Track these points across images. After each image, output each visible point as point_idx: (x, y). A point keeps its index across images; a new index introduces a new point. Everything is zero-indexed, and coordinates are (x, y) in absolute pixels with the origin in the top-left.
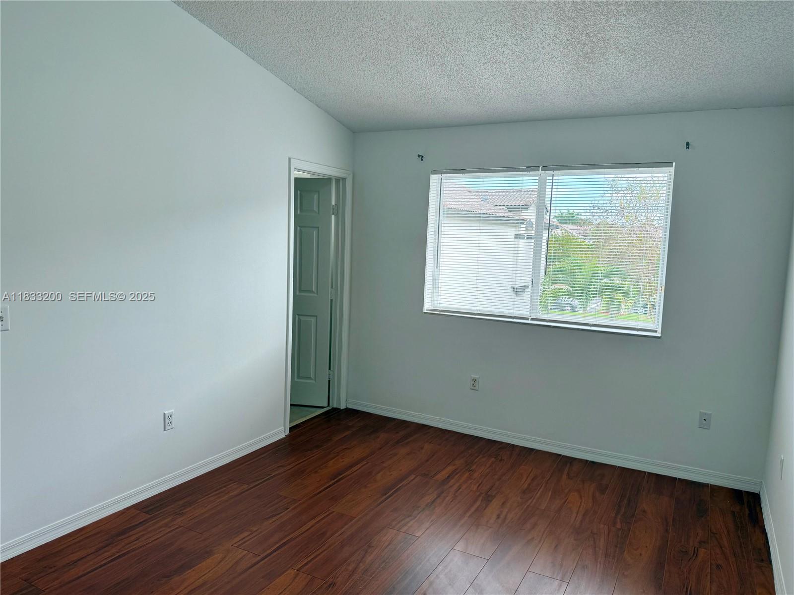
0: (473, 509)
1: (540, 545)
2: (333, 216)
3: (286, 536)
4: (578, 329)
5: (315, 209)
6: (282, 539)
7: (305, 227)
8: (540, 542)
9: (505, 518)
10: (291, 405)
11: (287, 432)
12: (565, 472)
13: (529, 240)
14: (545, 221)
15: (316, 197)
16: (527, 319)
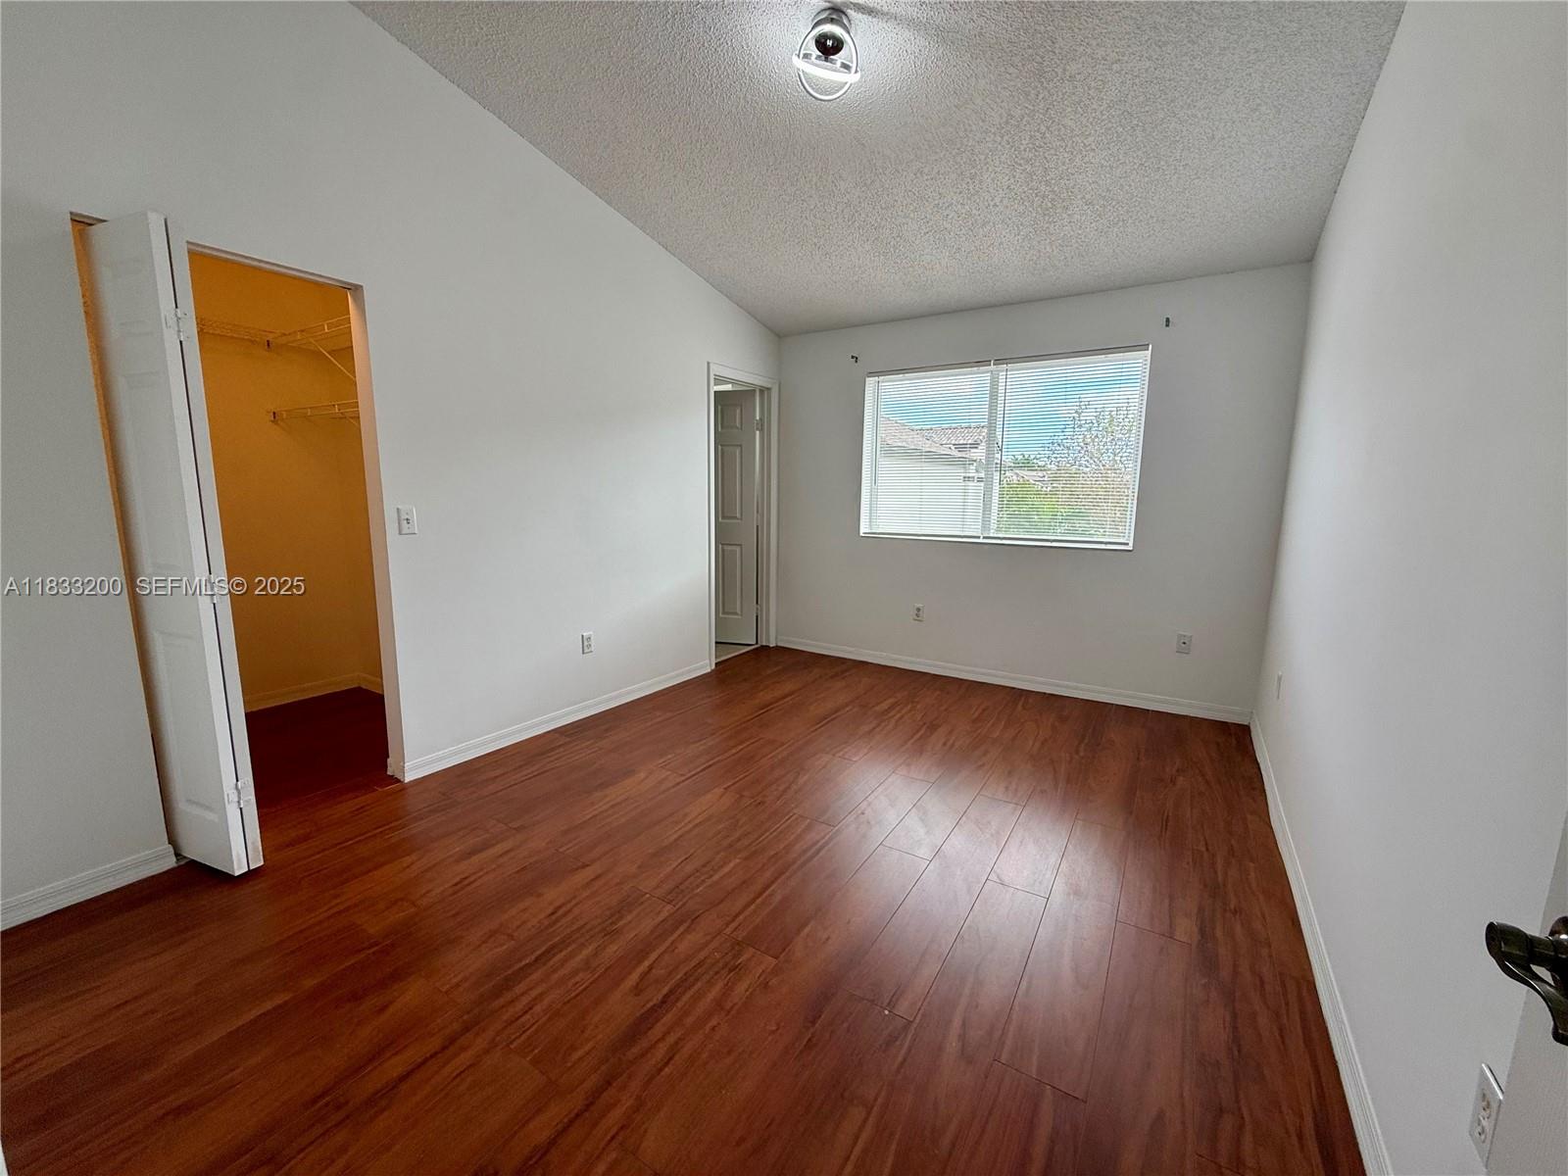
0: (918, 736)
1: (990, 772)
2: (758, 432)
3: (712, 759)
4: (1036, 546)
5: (738, 425)
6: (708, 761)
7: (728, 445)
8: (991, 768)
9: (953, 745)
10: (716, 643)
11: (713, 667)
12: (1021, 703)
13: (978, 484)
14: (996, 461)
15: (738, 411)
16: (979, 537)
